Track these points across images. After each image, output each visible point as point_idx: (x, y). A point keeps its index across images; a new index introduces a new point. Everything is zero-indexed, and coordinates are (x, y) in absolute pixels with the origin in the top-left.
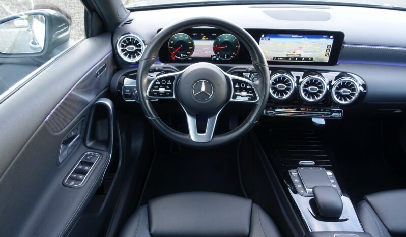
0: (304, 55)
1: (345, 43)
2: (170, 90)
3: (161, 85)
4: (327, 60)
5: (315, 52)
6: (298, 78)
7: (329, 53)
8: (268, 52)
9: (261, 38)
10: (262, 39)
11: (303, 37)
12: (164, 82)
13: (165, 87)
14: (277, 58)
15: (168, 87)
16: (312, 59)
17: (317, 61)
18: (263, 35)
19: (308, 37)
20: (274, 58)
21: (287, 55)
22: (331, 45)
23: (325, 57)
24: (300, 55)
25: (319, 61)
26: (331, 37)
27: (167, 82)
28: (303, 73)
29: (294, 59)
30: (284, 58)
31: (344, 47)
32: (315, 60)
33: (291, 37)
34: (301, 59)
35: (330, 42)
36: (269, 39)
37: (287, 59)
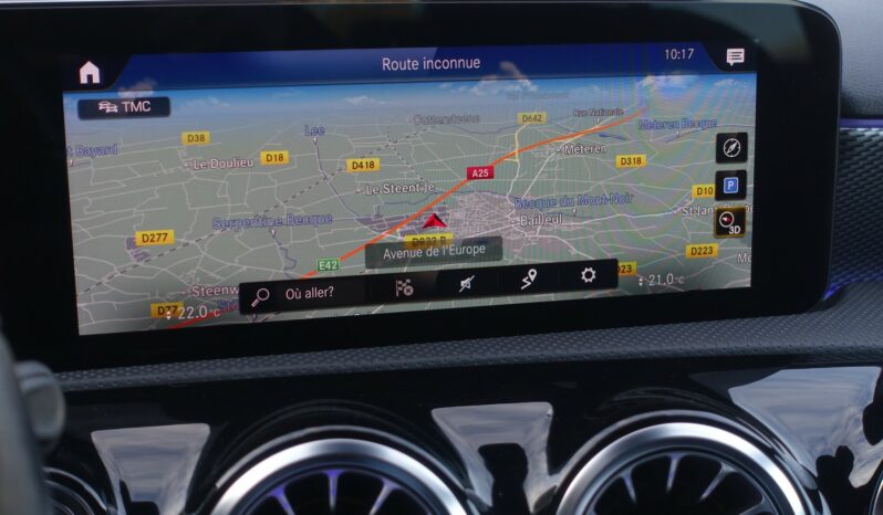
0: (527, 244)
1: (855, 113)
4: (733, 263)
5: (624, 199)
6: (506, 463)
7: (748, 204)
8: (166, 237)
9: (70, 103)
10: (89, 111)
11: (490, 69)
14: (277, 287)
16: (607, 270)
17: (652, 283)
18: (90, 71)
19: (533, 69)
20: (247, 290)
21: (373, 252)
22: (748, 124)
24: (493, 245)
25: (671, 283)
26: (735, 55)
28: (541, 412)
29: (445, 284)
30: (347, 289)
31: (849, 144)
32: (635, 275)
33: (376, 76)
34: (509, 278)
35: (731, 100)
36: (160, 108)
37: (378, 288)
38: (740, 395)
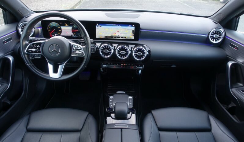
0: (121, 35)
1: (141, 29)
2: (39, 50)
3: (34, 47)
4: (133, 38)
5: (126, 33)
6: (115, 47)
7: (134, 34)
8: (101, 33)
10: (97, 26)
11: (119, 26)
12: (35, 46)
13: (36, 48)
14: (107, 36)
15: (37, 48)
16: (125, 37)
17: (128, 38)
18: (97, 24)
19: (121, 26)
20: (105, 36)
21: (112, 35)
23: (132, 37)
24: (118, 35)
25: (129, 38)
26: (133, 26)
27: (37, 45)
28: (117, 44)
29: (116, 37)
30: (110, 37)
31: (141, 31)
32: (127, 38)
33: (112, 26)
34: (119, 37)
35: (133, 28)
36: (101, 27)
37: (112, 37)
38: (129, 45)
